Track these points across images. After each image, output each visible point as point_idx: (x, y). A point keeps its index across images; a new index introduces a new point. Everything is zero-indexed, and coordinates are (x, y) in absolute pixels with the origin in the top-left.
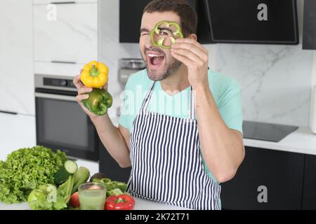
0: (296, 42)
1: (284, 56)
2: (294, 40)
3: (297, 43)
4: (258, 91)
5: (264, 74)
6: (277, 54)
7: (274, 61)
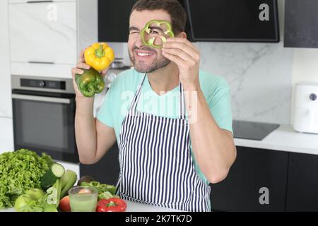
0: (276, 40)
1: (265, 54)
2: (274, 38)
3: (278, 41)
4: (239, 90)
5: (244, 72)
6: (257, 53)
7: (255, 60)
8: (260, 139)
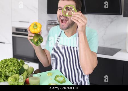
0: (120, 14)
1: (116, 20)
2: (120, 13)
3: (121, 14)
4: (105, 34)
5: (107, 27)
6: (113, 19)
7: (111, 22)
8: (112, 55)
